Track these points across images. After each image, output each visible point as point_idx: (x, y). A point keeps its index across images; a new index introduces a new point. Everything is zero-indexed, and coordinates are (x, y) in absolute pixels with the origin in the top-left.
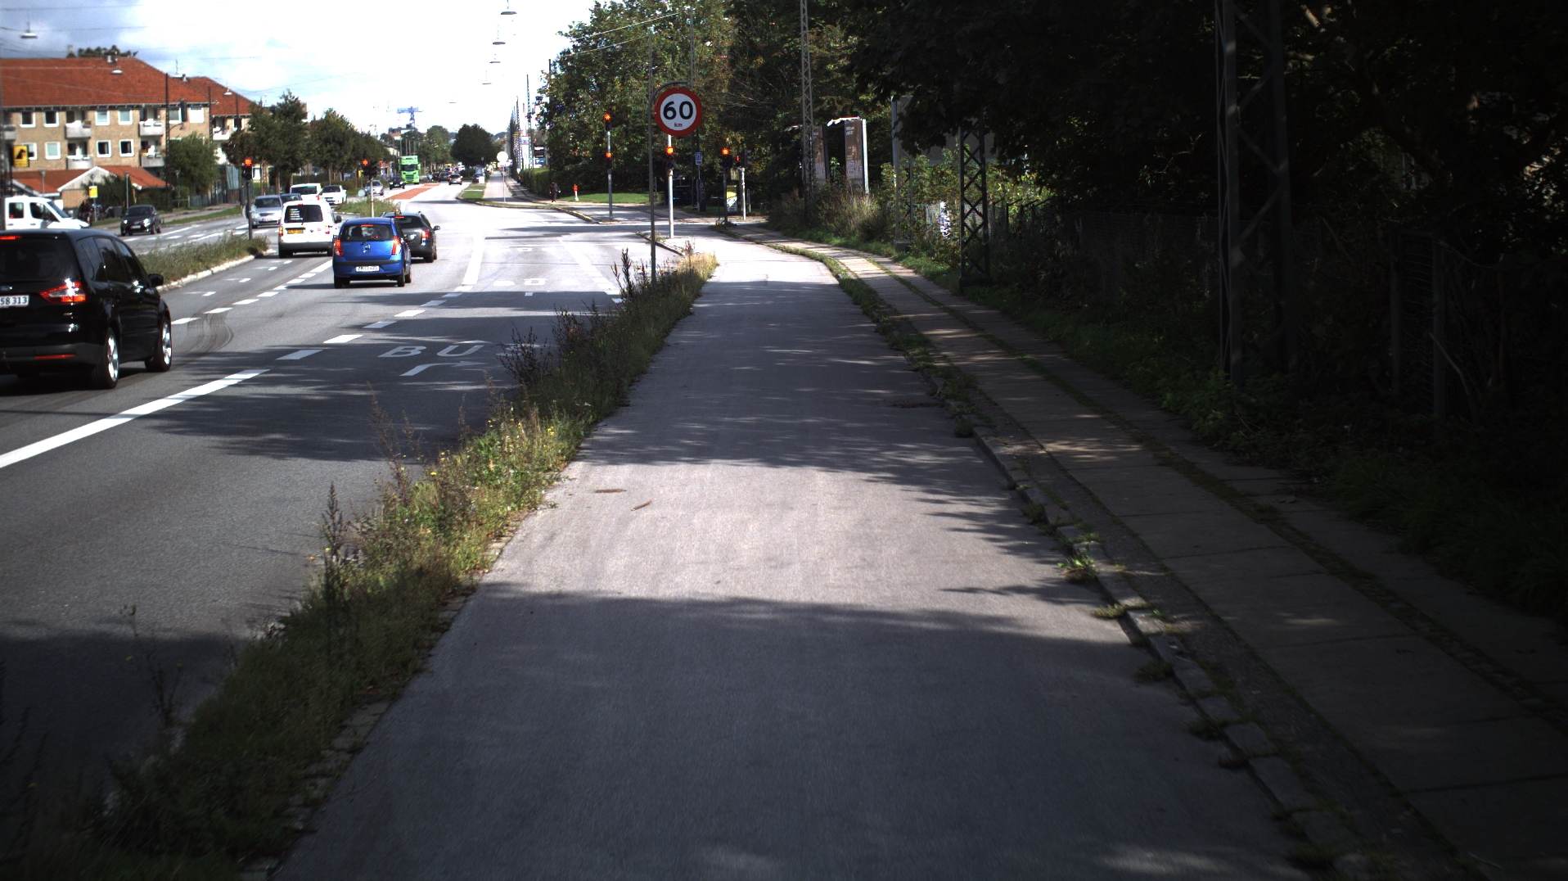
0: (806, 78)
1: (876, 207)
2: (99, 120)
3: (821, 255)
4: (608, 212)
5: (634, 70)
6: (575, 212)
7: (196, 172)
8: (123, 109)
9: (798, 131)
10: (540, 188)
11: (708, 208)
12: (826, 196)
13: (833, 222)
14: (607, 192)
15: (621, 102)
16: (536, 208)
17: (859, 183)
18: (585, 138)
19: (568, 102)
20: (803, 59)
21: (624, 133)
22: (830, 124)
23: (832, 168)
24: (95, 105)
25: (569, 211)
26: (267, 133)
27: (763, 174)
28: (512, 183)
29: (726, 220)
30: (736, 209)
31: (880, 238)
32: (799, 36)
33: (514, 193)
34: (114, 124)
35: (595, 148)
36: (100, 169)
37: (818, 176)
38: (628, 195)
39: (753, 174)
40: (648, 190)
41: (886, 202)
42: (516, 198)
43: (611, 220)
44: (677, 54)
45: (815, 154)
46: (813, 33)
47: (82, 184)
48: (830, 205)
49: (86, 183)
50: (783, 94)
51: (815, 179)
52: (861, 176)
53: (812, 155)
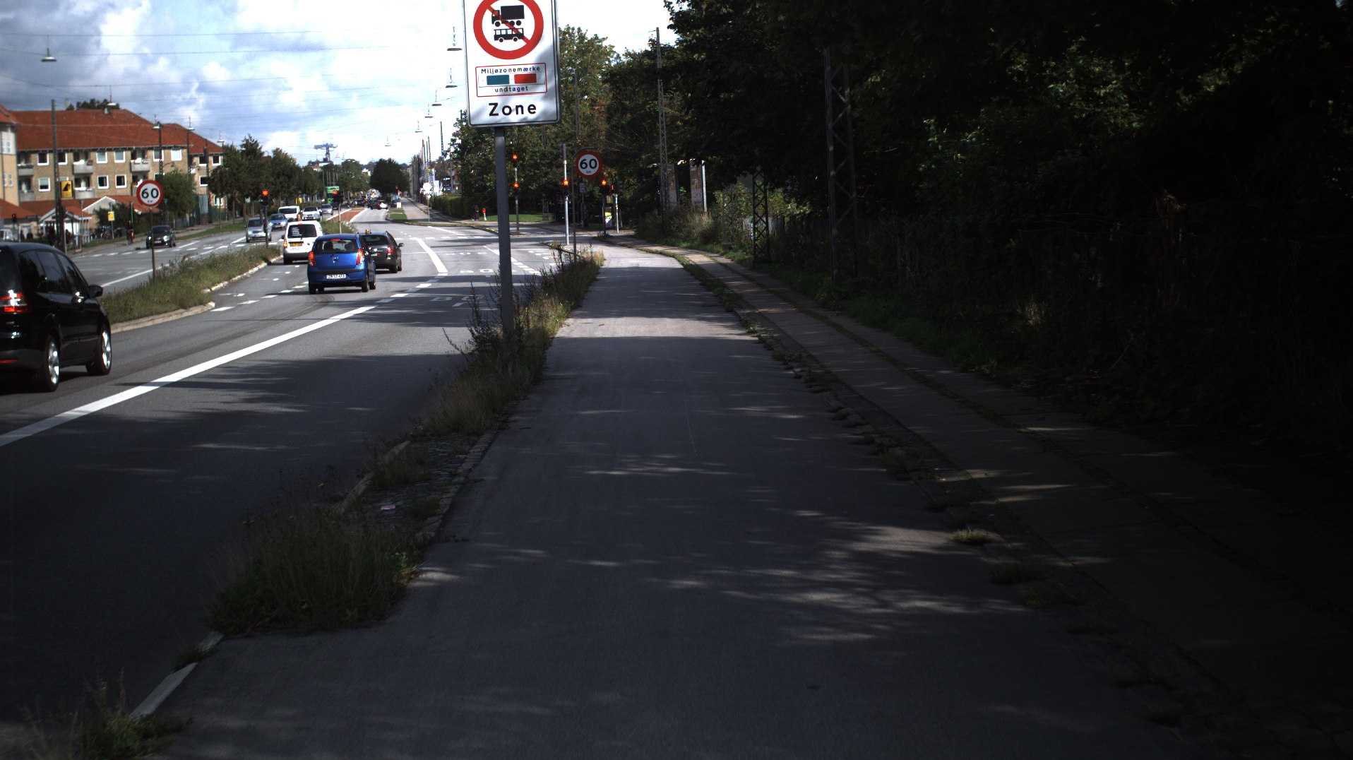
0: (663, 132)
1: (711, 221)
2: (101, 160)
3: (673, 253)
4: (516, 229)
7: (178, 200)
8: (117, 150)
9: (657, 168)
10: (454, 211)
11: (589, 225)
12: (677, 214)
13: (682, 232)
14: (515, 214)
15: (518, 144)
16: (455, 226)
17: (700, 204)
18: (490, 172)
19: (477, 144)
20: (660, 117)
21: (524, 168)
22: (679, 163)
23: (681, 195)
24: (96, 148)
26: (237, 169)
27: (632, 199)
28: (425, 207)
29: (605, 232)
30: (611, 225)
31: (714, 241)
32: (657, 100)
33: (431, 216)
34: (111, 162)
36: (108, 198)
37: (671, 200)
38: (525, 215)
39: (624, 199)
40: (542, 212)
41: (717, 217)
42: (433, 219)
43: (519, 234)
45: (669, 184)
46: (667, 98)
47: (94, 210)
48: (680, 220)
49: (97, 209)
50: (646, 141)
51: (670, 202)
52: (701, 200)
53: (667, 185)
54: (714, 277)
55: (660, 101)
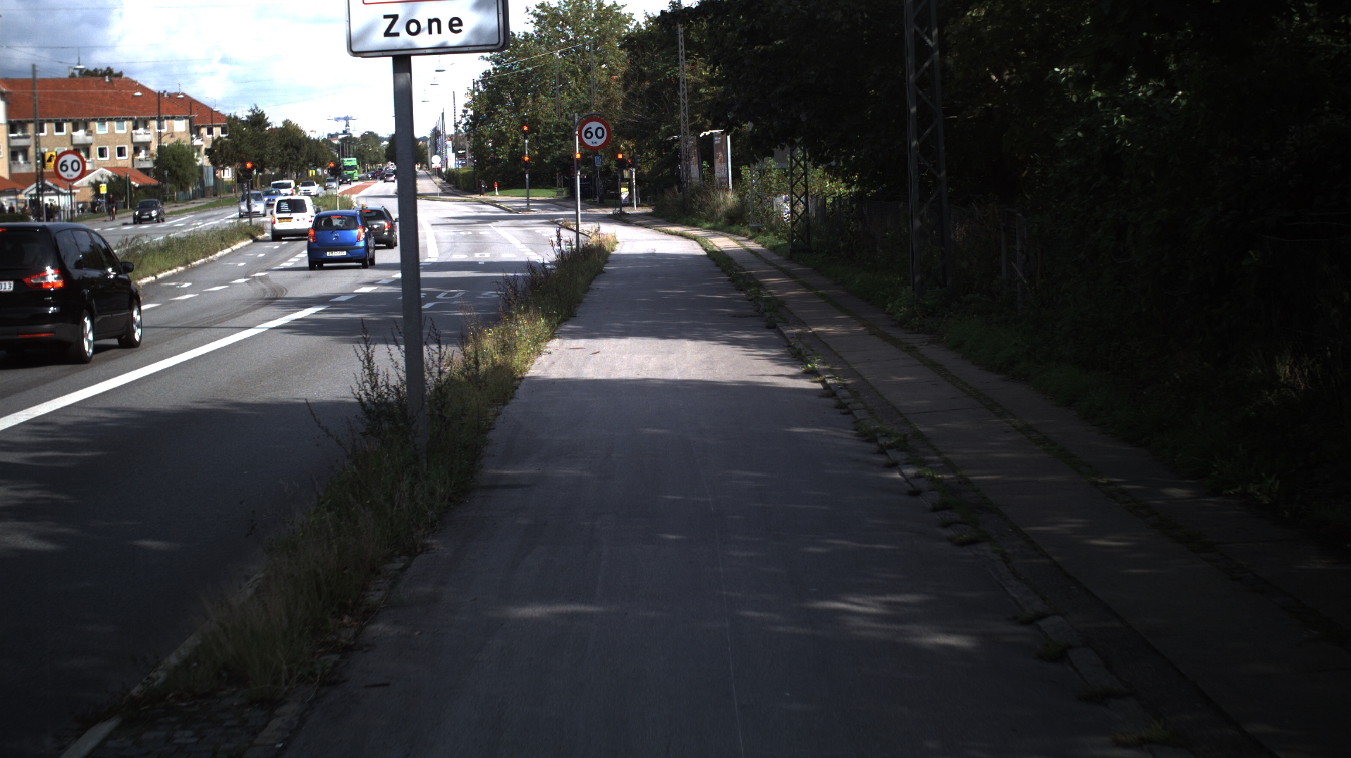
0: (684, 100)
1: (736, 199)
2: (100, 130)
3: (695, 236)
4: (526, 204)
5: (543, 89)
6: (498, 204)
7: (180, 172)
8: (118, 120)
9: (678, 140)
10: (466, 185)
11: (605, 201)
12: (698, 191)
13: (704, 211)
14: (525, 188)
15: (533, 115)
16: (465, 201)
17: (725, 180)
18: (503, 144)
19: (489, 115)
20: (681, 84)
21: (535, 140)
22: (702, 135)
23: (704, 170)
24: (96, 117)
25: (493, 203)
26: (240, 140)
27: (651, 174)
28: (438, 180)
29: (621, 210)
30: (628, 201)
31: (740, 222)
32: (678, 66)
33: (443, 190)
34: (112, 132)
35: (511, 152)
36: (105, 170)
37: (693, 176)
38: (539, 190)
39: (642, 174)
40: (556, 186)
41: (744, 195)
42: (444, 193)
43: (529, 210)
44: (578, 75)
45: (690, 158)
46: (689, 63)
47: (90, 183)
48: (702, 197)
49: (93, 181)
50: (666, 111)
51: (691, 178)
52: (726, 176)
53: (688, 158)
54: (744, 270)
55: (681, 66)
